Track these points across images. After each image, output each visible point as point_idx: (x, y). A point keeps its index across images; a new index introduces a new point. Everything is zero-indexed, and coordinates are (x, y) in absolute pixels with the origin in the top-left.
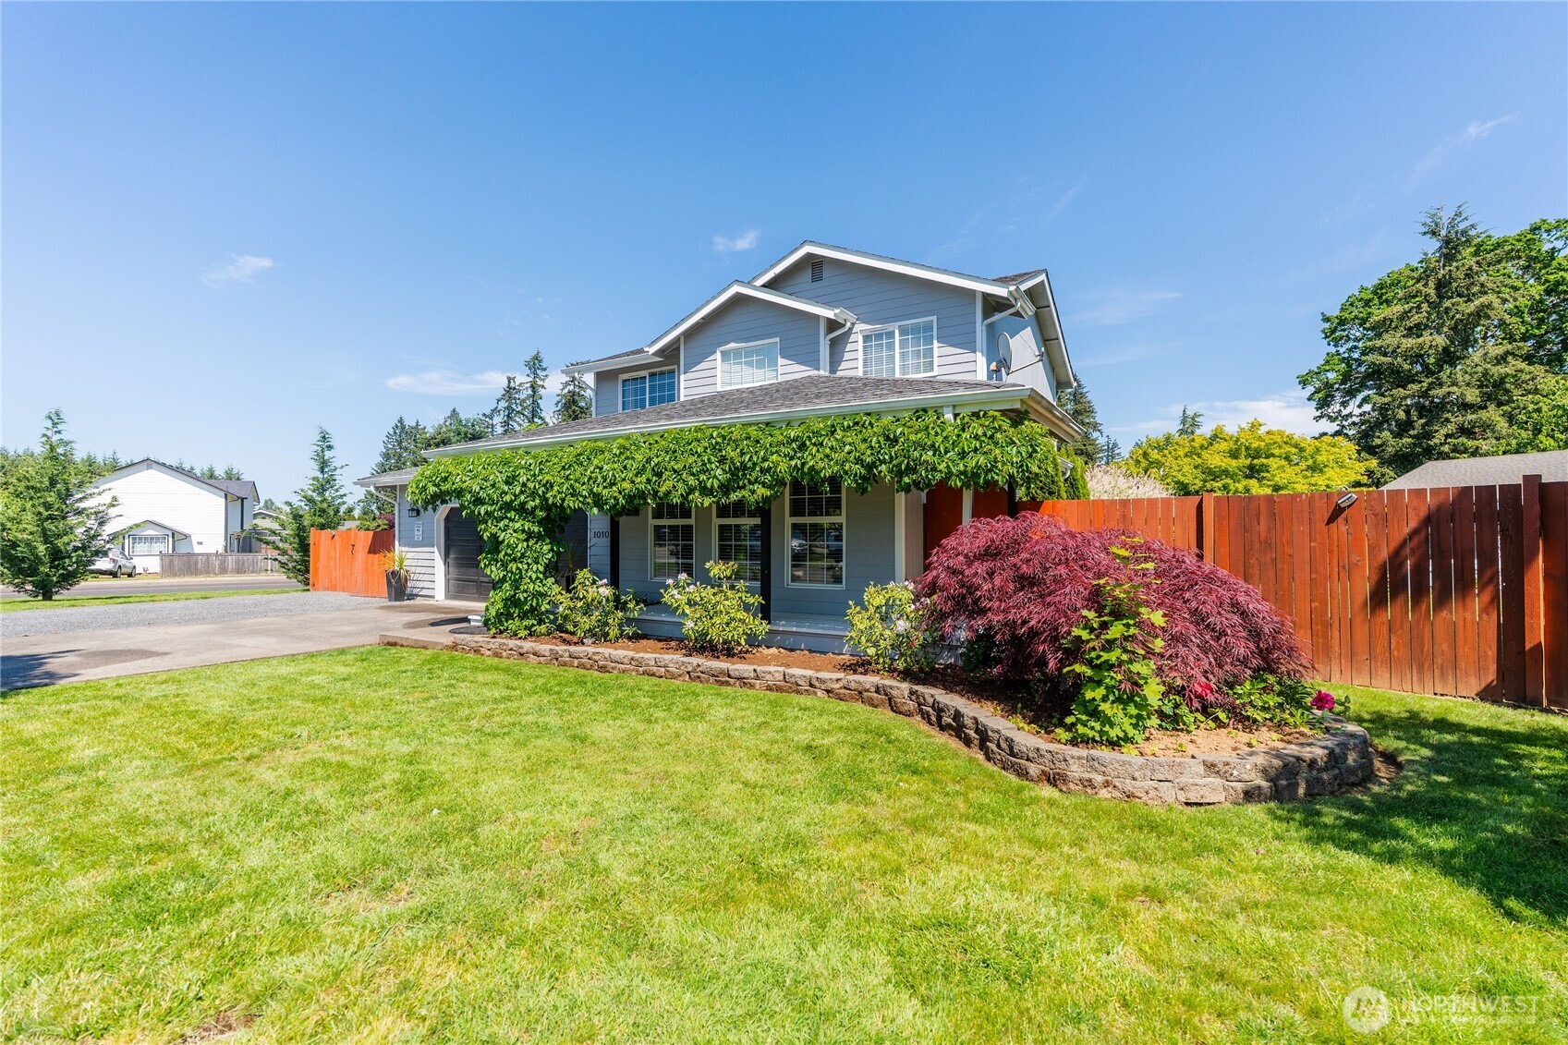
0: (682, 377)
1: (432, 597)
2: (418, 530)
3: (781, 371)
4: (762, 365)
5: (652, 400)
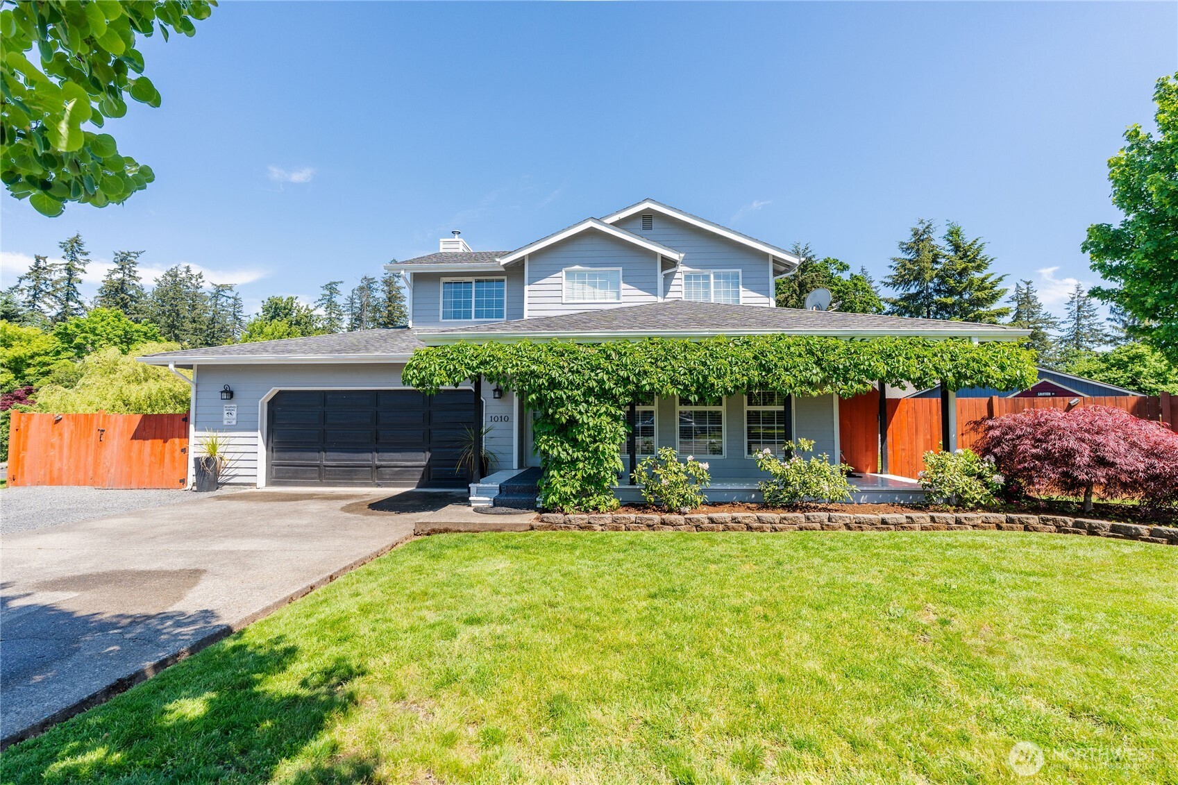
1: (254, 484)
2: (230, 413)
3: (623, 293)
4: (604, 288)
5: (479, 303)
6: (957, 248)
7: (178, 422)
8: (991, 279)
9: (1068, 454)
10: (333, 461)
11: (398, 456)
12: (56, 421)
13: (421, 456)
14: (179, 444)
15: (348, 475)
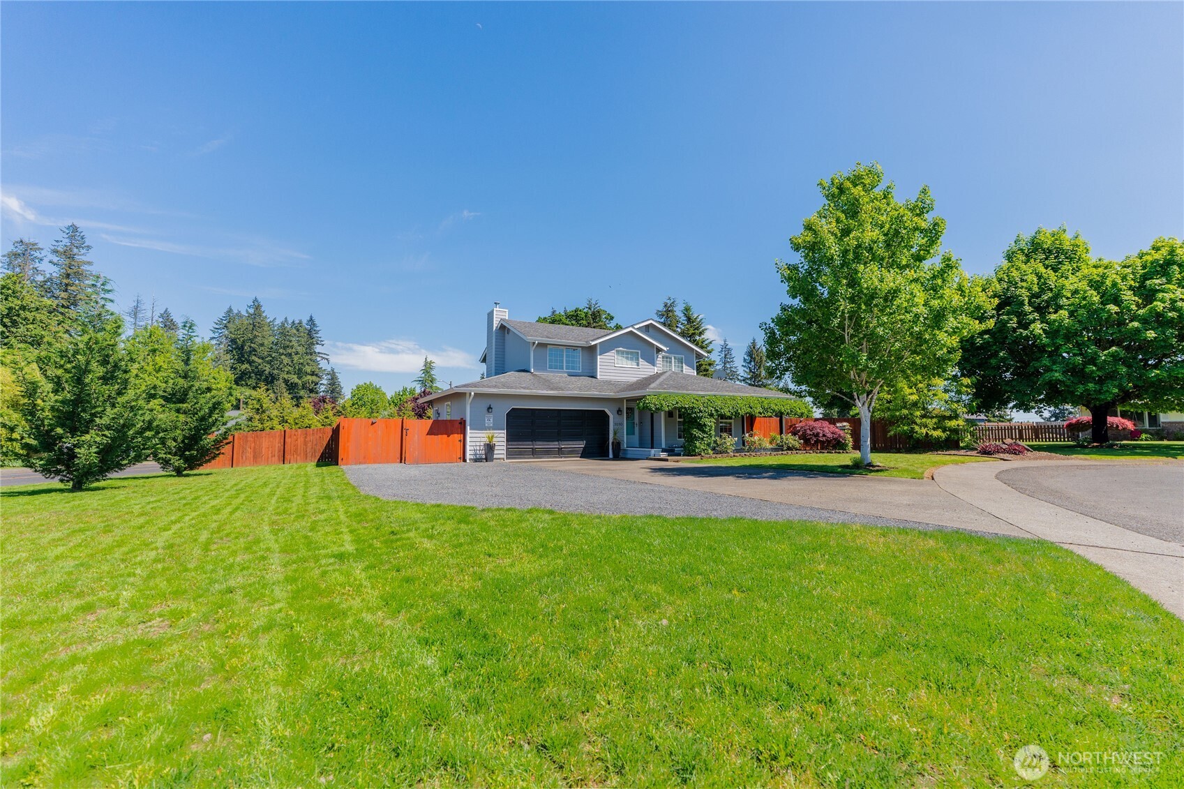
0: (599, 357)
1: (503, 458)
2: (490, 419)
3: (640, 363)
4: (632, 359)
5: (567, 362)
6: (689, 320)
7: (457, 425)
8: (706, 342)
9: (818, 434)
10: (539, 445)
11: (570, 443)
12: (373, 424)
13: (581, 442)
14: (457, 437)
15: (547, 453)
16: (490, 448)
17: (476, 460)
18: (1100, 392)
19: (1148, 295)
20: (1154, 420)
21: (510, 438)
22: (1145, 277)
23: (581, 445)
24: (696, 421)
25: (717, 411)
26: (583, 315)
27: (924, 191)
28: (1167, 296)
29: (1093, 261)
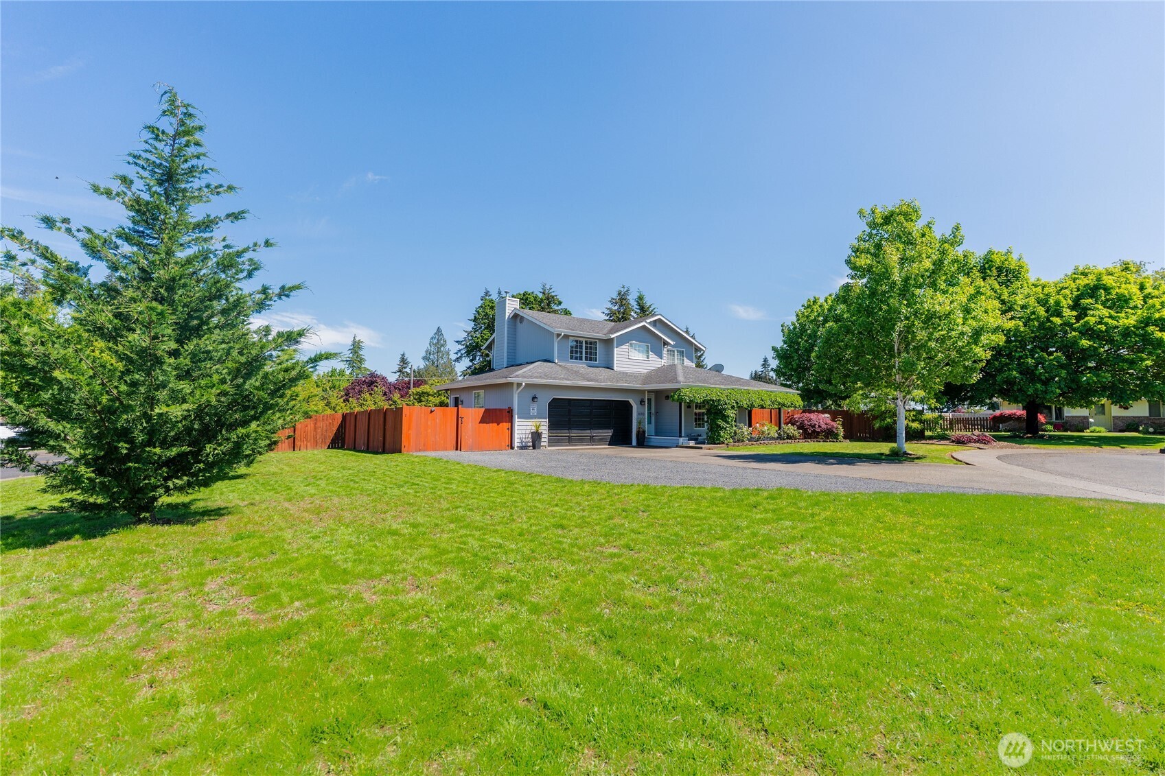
0: (615, 349)
3: (650, 356)
4: (643, 352)
5: (586, 353)
6: (642, 308)
7: (506, 413)
9: (812, 424)
10: (575, 433)
11: (600, 431)
12: (431, 412)
13: (609, 431)
14: (506, 425)
15: (581, 440)
16: (536, 436)
17: (523, 448)
18: (1046, 392)
19: (1082, 312)
20: (1059, 412)
21: (553, 426)
22: (1079, 298)
23: (609, 433)
24: (721, 412)
25: (737, 403)
26: (532, 300)
27: (957, 228)
28: (1096, 313)
29: (1032, 280)
